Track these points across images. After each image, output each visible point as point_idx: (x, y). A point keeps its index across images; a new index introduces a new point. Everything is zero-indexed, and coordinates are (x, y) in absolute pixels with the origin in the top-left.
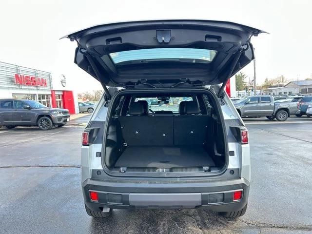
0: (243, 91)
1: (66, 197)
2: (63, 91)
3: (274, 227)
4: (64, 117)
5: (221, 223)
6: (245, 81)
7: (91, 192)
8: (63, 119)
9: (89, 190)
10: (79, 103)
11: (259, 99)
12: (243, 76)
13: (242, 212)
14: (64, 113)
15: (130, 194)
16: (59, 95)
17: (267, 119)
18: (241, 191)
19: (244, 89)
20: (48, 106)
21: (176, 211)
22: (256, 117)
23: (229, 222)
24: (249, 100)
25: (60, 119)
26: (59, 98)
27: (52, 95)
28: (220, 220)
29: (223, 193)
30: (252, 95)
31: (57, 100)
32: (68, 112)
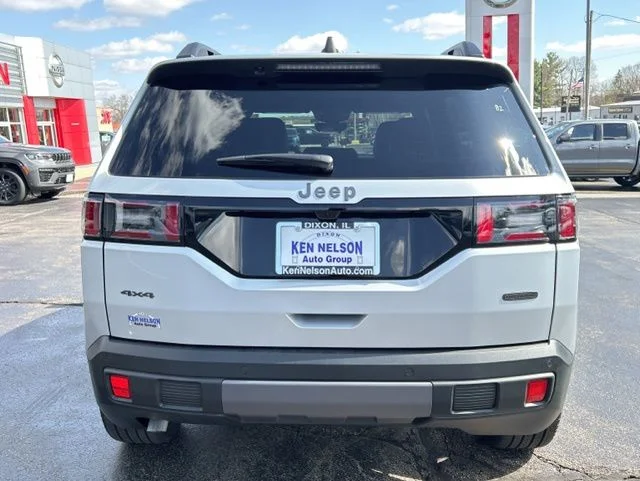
0: (552, 109)
1: (53, 386)
2: (58, 101)
3: (632, 477)
4: (56, 170)
5: (485, 465)
6: (558, 80)
7: (111, 374)
8: (55, 176)
9: (106, 370)
10: (102, 134)
11: (595, 131)
12: (557, 66)
13: (545, 437)
14: (56, 158)
15: (225, 382)
16: (46, 111)
17: (615, 184)
18: (549, 380)
19: (556, 104)
20: (14, 141)
21: (358, 431)
22: (584, 180)
23: (507, 461)
24: (570, 132)
25: (46, 174)
26: (47, 120)
27: (26, 110)
28: (480, 457)
29: (496, 384)
30: (577, 119)
31: (39, 123)
32: (68, 158)
